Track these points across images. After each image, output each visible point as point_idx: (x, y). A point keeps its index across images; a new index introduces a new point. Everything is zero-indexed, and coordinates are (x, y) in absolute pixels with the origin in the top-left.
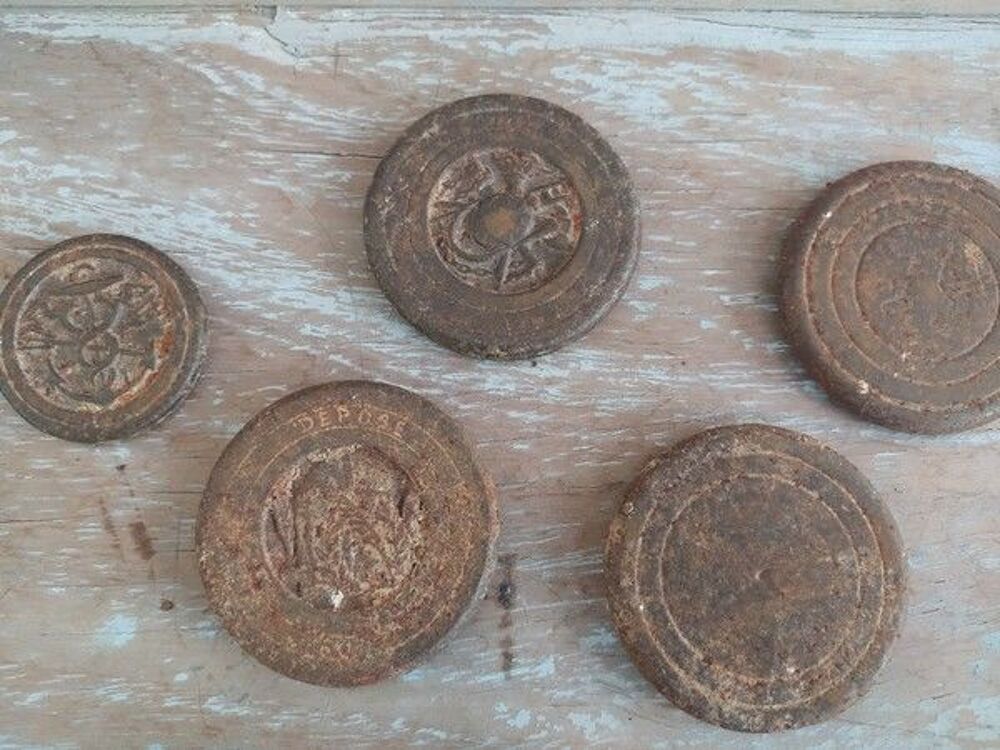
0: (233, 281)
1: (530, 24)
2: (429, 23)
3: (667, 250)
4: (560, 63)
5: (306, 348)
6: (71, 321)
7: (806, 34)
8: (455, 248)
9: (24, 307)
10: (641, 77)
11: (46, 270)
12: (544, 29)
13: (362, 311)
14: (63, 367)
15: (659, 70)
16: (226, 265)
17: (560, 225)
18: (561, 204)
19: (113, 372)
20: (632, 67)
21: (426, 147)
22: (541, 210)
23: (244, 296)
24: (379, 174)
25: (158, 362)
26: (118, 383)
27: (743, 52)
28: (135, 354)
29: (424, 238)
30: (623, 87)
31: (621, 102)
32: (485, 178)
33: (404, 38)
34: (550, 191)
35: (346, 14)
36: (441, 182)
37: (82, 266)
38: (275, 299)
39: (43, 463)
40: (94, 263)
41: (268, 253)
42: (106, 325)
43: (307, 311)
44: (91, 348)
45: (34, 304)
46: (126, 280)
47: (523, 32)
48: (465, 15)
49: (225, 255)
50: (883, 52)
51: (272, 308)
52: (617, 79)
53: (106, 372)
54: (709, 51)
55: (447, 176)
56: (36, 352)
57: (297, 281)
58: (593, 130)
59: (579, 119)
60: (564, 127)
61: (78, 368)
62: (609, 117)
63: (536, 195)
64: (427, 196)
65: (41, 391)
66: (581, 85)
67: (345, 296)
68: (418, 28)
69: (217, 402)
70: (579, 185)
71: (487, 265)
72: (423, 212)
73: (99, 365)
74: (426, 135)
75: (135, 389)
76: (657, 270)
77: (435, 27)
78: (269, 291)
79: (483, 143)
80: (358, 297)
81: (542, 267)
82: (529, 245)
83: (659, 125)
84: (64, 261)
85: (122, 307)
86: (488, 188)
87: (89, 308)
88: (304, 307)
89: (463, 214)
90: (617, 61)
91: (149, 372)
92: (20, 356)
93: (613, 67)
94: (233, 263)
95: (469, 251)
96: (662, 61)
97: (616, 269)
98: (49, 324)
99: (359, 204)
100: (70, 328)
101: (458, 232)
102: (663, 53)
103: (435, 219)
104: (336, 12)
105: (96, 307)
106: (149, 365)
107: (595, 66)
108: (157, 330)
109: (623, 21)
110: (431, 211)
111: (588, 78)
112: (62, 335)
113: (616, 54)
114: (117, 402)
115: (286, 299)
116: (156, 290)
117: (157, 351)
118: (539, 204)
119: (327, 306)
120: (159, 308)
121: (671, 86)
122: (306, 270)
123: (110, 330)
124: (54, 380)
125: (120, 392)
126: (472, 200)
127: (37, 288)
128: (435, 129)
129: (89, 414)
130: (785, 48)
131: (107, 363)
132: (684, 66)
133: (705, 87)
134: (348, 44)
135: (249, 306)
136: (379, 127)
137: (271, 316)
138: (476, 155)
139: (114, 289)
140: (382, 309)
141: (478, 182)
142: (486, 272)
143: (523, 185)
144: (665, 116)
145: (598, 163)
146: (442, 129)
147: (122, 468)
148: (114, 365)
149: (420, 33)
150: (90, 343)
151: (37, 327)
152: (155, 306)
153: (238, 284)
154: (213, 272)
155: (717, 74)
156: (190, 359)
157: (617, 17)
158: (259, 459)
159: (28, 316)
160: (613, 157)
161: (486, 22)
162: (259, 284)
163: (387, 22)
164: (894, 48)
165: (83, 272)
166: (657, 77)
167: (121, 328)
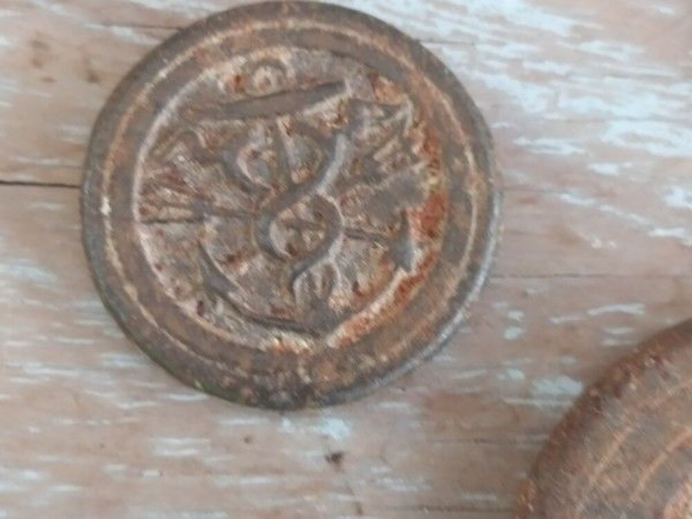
0: (531, 99)
5: (678, 232)
6: (244, 168)
9: (150, 140)
11: (194, 66)
14: (231, 260)
16: (514, 66)
19: (329, 272)
23: (550, 129)
25: (418, 255)
26: (340, 296)
28: (374, 239)
37: (265, 63)
38: (614, 134)
39: (175, 446)
40: (285, 56)
41: (595, 47)
42: (314, 179)
44: (288, 225)
45: (165, 135)
46: (349, 92)
49: (511, 49)
51: (608, 153)
53: (317, 271)
56: (175, 229)
57: (650, 102)
61: (260, 262)
65: (189, 307)
69: (511, 333)
73: (301, 257)
75: (376, 307)
78: (600, 121)
84: (228, 49)
85: (342, 145)
87: (278, 145)
88: (669, 152)
91: (401, 275)
92: (144, 236)
94: (528, 65)
98: (197, 175)
105: (290, 144)
106: (396, 257)
108: (410, 191)
112: (225, 197)
114: (342, 332)
115: (635, 138)
116: (407, 112)
117: (414, 235)
120: (416, 149)
122: (667, 81)
123: (322, 190)
124: (214, 290)
125: (348, 313)
127: (173, 104)
129: (289, 355)
131: (321, 250)
135: (566, 149)
137: (609, 169)
139: (327, 108)
147: (336, 458)
148: (331, 259)
150: (286, 214)
151: (175, 180)
152: (407, 144)
153: (541, 106)
154: (491, 81)
156: (479, 251)
158: (636, 456)
159: (156, 158)
162: (582, 106)
165: (263, 74)
167: (341, 185)
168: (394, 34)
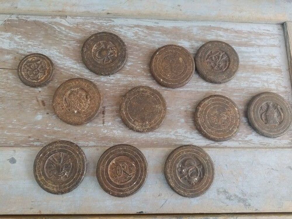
0: (59, 62)
1: (111, 20)
2: (93, 19)
3: (133, 58)
4: (115, 27)
5: (71, 73)
6: (32, 67)
7: (158, 23)
8: (96, 57)
9: (23, 65)
10: (130, 30)
11: (27, 59)
12: (113, 21)
13: (81, 67)
14: (30, 75)
15: (132, 29)
16: (58, 59)
17: (114, 53)
18: (114, 50)
19: (39, 76)
20: (128, 28)
21: (92, 40)
22: (111, 51)
23: (61, 64)
24: (84, 44)
25: (46, 74)
26: (40, 77)
27: (146, 26)
28: (43, 73)
29: (91, 55)
30: (126, 32)
31: (126, 34)
32: (102, 46)
33: (89, 22)
34: (113, 48)
35: (79, 17)
36: (94, 46)
37: (34, 58)
38: (66, 65)
40: (35, 58)
41: (65, 57)
43: (71, 67)
44: (35, 72)
45: (25, 65)
46: (41, 61)
47: (109, 21)
48: (100, 18)
49: (57, 58)
50: (171, 26)
51: (65, 66)
52: (126, 30)
53: (37, 75)
54: (141, 26)
55: (95, 45)
56: (25, 72)
57: (70, 62)
58: (120, 38)
59: (118, 36)
60: (115, 38)
61: (33, 75)
62: (124, 36)
63: (110, 49)
64: (92, 49)
65: (26, 79)
66: (119, 31)
67: (78, 65)
68: (91, 20)
69: (56, 81)
70: (117, 47)
71: (102, 60)
72: (91, 51)
73: (36, 74)
74: (92, 38)
75: (42, 78)
76: (131, 62)
77: (94, 20)
78: (65, 64)
79: (102, 40)
80: (80, 65)
81: (111, 60)
82: (109, 57)
83: (132, 38)
84: (30, 57)
85: (40, 65)
86: (102, 47)
87: (35, 65)
88: (71, 66)
89: (98, 51)
90: (125, 27)
91: (45, 76)
92: (23, 73)
93: (125, 28)
94: (59, 59)
95: (99, 58)
96: (133, 27)
97: (123, 61)
98: (28, 68)
99: (80, 50)
100: (31, 68)
101: (97, 54)
102: (133, 26)
103: (93, 52)
104: (77, 17)
105: (36, 65)
106: (44, 74)
107: (122, 28)
108: (46, 69)
109: (127, 20)
110: (93, 51)
111: (120, 30)
112: (30, 70)
113: (125, 26)
114: (39, 81)
115: (68, 65)
116: (46, 63)
117: (46, 73)
118: (111, 50)
119: (75, 66)
120: (47, 66)
121: (134, 31)
122: (71, 60)
123: (38, 69)
124: (28, 77)
125: (40, 79)
126: (99, 49)
127: (26, 62)
128: (94, 37)
129: (35, 82)
130: (154, 26)
131: (38, 74)
132: (136, 28)
133: (140, 32)
134: (79, 23)
135: (62, 66)
136: (85, 37)
137: (66, 68)
138: (101, 42)
139: (39, 62)
140: (85, 67)
141: (101, 46)
142: (102, 61)
143: (108, 47)
144: (133, 37)
145: (121, 44)
146: (95, 37)
147: (40, 92)
148: (39, 74)
149: (92, 21)
150: (35, 71)
151: (26, 68)
152: (46, 65)
153: (60, 63)
154: (56, 60)
155: (142, 30)
156: (52, 74)
157: (126, 19)
159: (24, 66)
160: (123, 43)
161: (104, 20)
162: (63, 62)
163: (86, 19)
164: (172, 26)
165: (34, 59)
166: (132, 30)
167: (40, 69)
168: (45, 56)
